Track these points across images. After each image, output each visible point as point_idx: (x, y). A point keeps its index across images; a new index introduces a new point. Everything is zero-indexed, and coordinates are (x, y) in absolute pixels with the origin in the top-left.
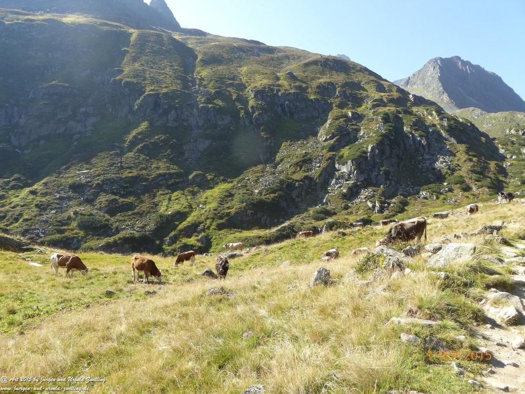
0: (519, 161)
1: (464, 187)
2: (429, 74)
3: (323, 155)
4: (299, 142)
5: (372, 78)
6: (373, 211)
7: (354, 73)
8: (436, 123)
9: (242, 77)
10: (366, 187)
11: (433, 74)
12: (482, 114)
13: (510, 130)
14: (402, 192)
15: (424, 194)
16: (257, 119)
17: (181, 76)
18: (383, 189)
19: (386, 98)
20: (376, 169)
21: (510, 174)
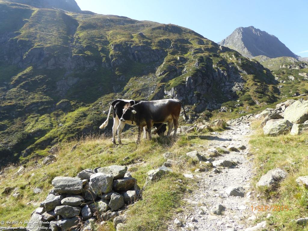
0: (288, 84)
1: (251, 102)
2: (236, 37)
3: (157, 85)
4: (142, 77)
5: (197, 37)
6: (186, 122)
7: (184, 34)
8: (234, 62)
9: (107, 37)
11: (238, 37)
12: (267, 59)
13: (282, 66)
14: (208, 108)
15: (224, 109)
16: (114, 63)
17: (64, 36)
18: (196, 106)
19: (204, 48)
20: (192, 92)
21: (282, 93)
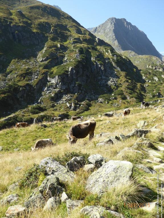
0: (152, 84)
1: (123, 97)
2: (108, 27)
3: (40, 71)
4: (24, 60)
5: (74, 24)
6: (70, 109)
7: (63, 19)
8: (110, 57)
10: (66, 94)
11: (110, 27)
12: (135, 55)
13: (149, 66)
14: (88, 98)
15: (101, 100)
18: (77, 96)
19: (82, 38)
20: (74, 82)
21: (147, 91)
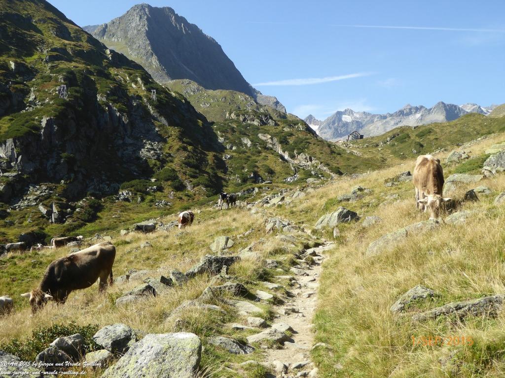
0: (240, 153)
1: (177, 184)
2: (133, 25)
6: (48, 219)
8: (141, 94)
10: (36, 182)
11: (139, 25)
13: (230, 114)
14: (92, 191)
15: (125, 194)
18: (65, 186)
19: (72, 48)
20: (55, 154)
21: (230, 169)
